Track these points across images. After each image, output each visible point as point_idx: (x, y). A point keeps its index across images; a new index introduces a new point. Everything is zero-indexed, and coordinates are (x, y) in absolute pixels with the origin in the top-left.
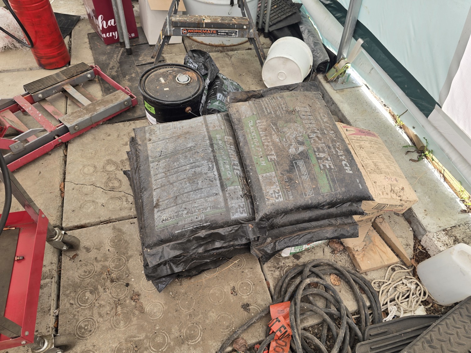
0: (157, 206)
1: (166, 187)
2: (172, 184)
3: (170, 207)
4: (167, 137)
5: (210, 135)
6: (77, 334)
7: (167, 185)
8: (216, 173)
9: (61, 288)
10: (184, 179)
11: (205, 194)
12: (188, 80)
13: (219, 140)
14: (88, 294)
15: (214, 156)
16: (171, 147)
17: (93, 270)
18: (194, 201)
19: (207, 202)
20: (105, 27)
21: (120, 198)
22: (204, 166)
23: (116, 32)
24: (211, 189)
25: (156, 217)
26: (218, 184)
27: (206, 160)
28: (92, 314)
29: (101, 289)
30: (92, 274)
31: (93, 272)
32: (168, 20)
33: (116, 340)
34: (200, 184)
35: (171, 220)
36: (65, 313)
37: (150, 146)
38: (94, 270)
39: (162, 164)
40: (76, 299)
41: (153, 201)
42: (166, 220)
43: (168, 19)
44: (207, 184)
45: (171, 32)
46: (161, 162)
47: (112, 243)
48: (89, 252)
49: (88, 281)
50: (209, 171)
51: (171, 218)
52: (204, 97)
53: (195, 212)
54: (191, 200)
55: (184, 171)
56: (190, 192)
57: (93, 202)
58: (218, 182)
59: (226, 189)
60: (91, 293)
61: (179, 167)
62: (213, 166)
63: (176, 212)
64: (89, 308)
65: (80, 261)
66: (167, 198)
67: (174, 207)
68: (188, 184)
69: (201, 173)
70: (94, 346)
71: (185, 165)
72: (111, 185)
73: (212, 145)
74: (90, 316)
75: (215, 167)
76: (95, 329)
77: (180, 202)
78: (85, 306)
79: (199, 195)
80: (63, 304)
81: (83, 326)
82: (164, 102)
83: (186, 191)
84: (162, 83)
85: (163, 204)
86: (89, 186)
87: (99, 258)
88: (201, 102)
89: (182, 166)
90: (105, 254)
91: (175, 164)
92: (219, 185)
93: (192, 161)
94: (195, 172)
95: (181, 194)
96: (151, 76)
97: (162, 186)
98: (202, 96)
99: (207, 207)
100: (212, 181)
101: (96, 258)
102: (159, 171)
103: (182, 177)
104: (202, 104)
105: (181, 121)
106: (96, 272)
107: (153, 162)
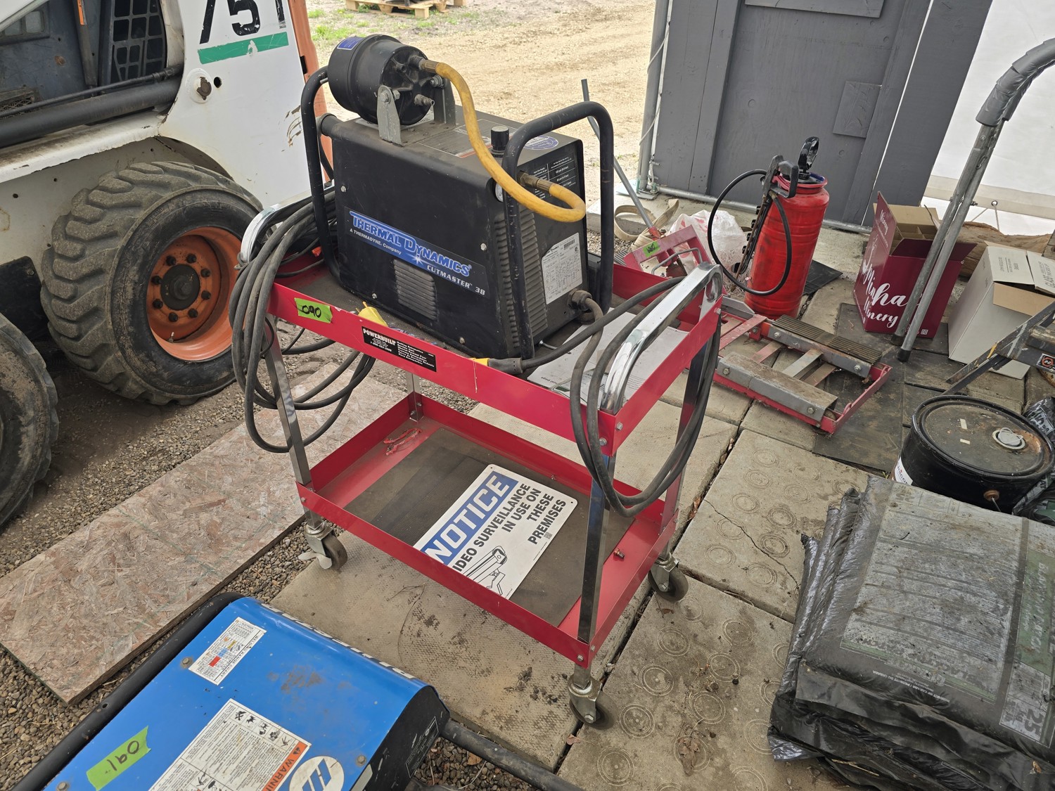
0: (860, 610)
1: (891, 592)
2: (904, 592)
3: (884, 627)
4: (930, 516)
5: (1025, 555)
7: (895, 590)
8: (1007, 624)
10: (935, 598)
11: (966, 646)
12: (1018, 446)
13: (1042, 574)
15: (1017, 597)
16: (930, 535)
17: (684, 649)
18: (937, 644)
19: (963, 661)
20: (882, 303)
21: (774, 573)
22: (988, 600)
23: (896, 318)
24: (981, 644)
25: (850, 625)
26: (1001, 645)
27: (995, 591)
28: (655, 708)
29: (681, 684)
30: (680, 653)
31: (683, 653)
32: (1022, 332)
34: (963, 623)
35: (877, 647)
36: (620, 677)
37: (889, 514)
39: (901, 552)
40: (642, 671)
41: (856, 599)
42: (865, 641)
43: (1023, 329)
44: (979, 631)
45: (1016, 353)
46: (900, 549)
47: (729, 631)
48: (690, 620)
49: (671, 659)
50: (992, 612)
51: (877, 644)
52: (1038, 490)
53: (929, 662)
54: (931, 640)
55: (940, 585)
56: (936, 624)
57: (730, 552)
58: (1004, 643)
59: (1016, 665)
60: (666, 678)
61: (931, 574)
62: (1006, 610)
63: (892, 641)
64: (653, 696)
65: (672, 623)
66: (885, 609)
67: (892, 631)
68: (938, 610)
69: (972, 608)
70: (636, 755)
71: (945, 578)
72: (769, 544)
73: (1021, 574)
74: (650, 709)
75: (1009, 614)
76: (648, 733)
77: (908, 628)
78: (650, 690)
79: (953, 641)
80: (622, 662)
81: (634, 714)
82: (951, 459)
83: (928, 618)
84: (960, 429)
85: (872, 614)
86: (735, 527)
87: (700, 638)
88: (1025, 495)
89: (938, 576)
90: (711, 638)
91: (927, 566)
92: (1003, 648)
93: (963, 578)
94: (962, 598)
95: (915, 618)
96: (944, 410)
97: (883, 586)
98: (1036, 485)
99: (959, 671)
100: (992, 634)
101: (696, 636)
102: (888, 561)
103: (931, 593)
104: (1027, 500)
105: (969, 505)
106: (686, 655)
107: (884, 541)
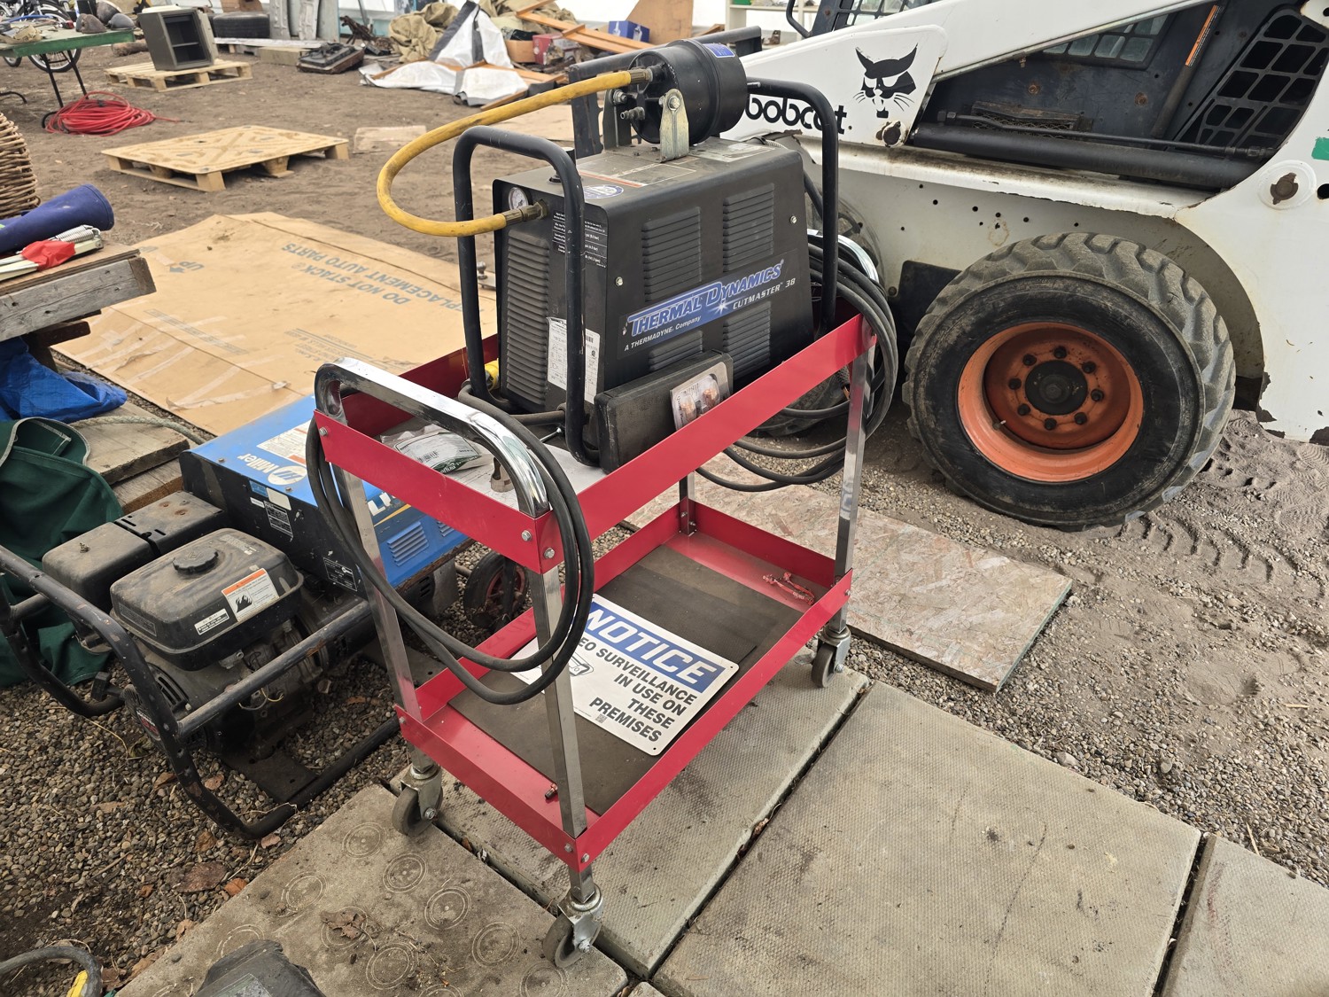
6: (414, 856)
9: (512, 886)
14: (449, 914)
17: (481, 958)
28: (412, 897)
29: (431, 939)
30: (475, 950)
31: (476, 954)
33: (332, 896)
36: (465, 863)
38: (478, 958)
40: (465, 892)
48: (525, 980)
49: (471, 934)
60: (446, 920)
64: (427, 899)
65: (525, 951)
70: (367, 864)
74: (414, 891)
76: (387, 882)
78: (436, 895)
80: (482, 870)
81: (414, 871)
87: (491, 986)
101: (497, 981)
106: (471, 957)
